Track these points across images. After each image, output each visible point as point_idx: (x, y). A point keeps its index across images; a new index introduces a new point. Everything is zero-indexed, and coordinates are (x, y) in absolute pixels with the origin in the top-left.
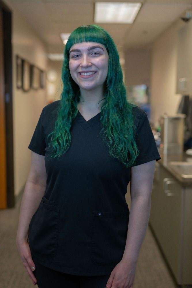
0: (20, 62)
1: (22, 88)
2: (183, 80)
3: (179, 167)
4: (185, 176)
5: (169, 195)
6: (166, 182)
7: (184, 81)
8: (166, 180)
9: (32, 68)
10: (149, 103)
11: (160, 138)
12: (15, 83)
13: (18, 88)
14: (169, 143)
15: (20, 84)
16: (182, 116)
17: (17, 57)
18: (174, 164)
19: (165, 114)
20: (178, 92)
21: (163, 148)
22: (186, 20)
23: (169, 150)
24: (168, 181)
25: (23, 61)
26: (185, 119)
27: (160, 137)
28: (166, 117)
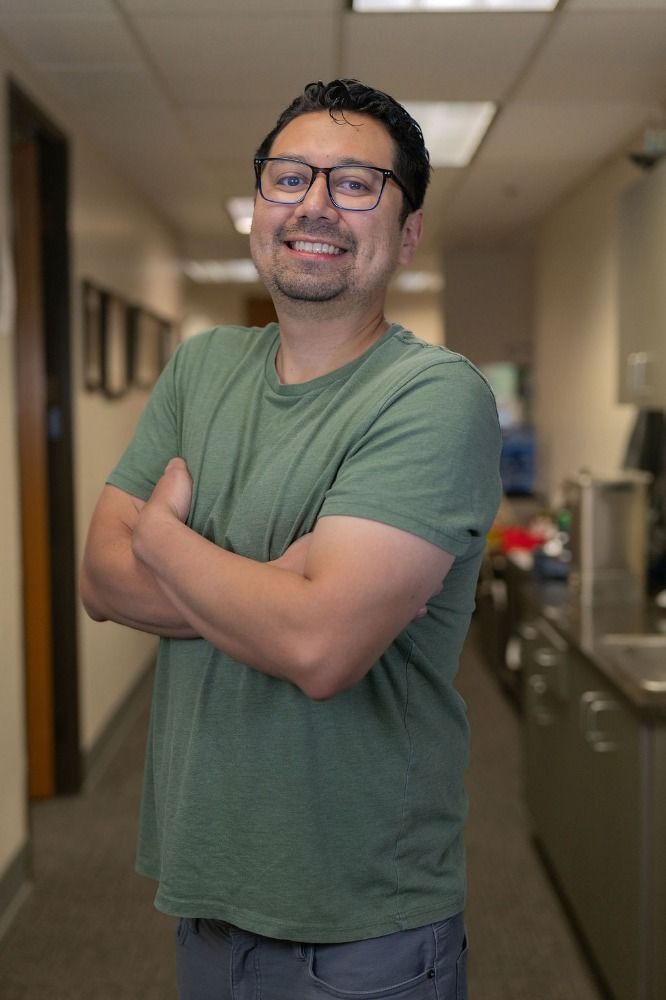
0: (94, 302)
1: (102, 388)
2: (639, 359)
3: (631, 651)
4: (654, 686)
5: (601, 747)
6: (590, 703)
7: (645, 361)
8: (589, 696)
9: (133, 315)
10: (527, 426)
11: (567, 552)
12: (81, 370)
13: (90, 388)
14: (598, 569)
15: (94, 374)
16: (640, 478)
17: (87, 286)
18: (614, 640)
19: (584, 471)
20: (623, 398)
21: (580, 584)
22: (647, 162)
23: (597, 590)
24: (595, 701)
25: (105, 298)
26: (651, 489)
27: (567, 547)
28: (585, 481)
